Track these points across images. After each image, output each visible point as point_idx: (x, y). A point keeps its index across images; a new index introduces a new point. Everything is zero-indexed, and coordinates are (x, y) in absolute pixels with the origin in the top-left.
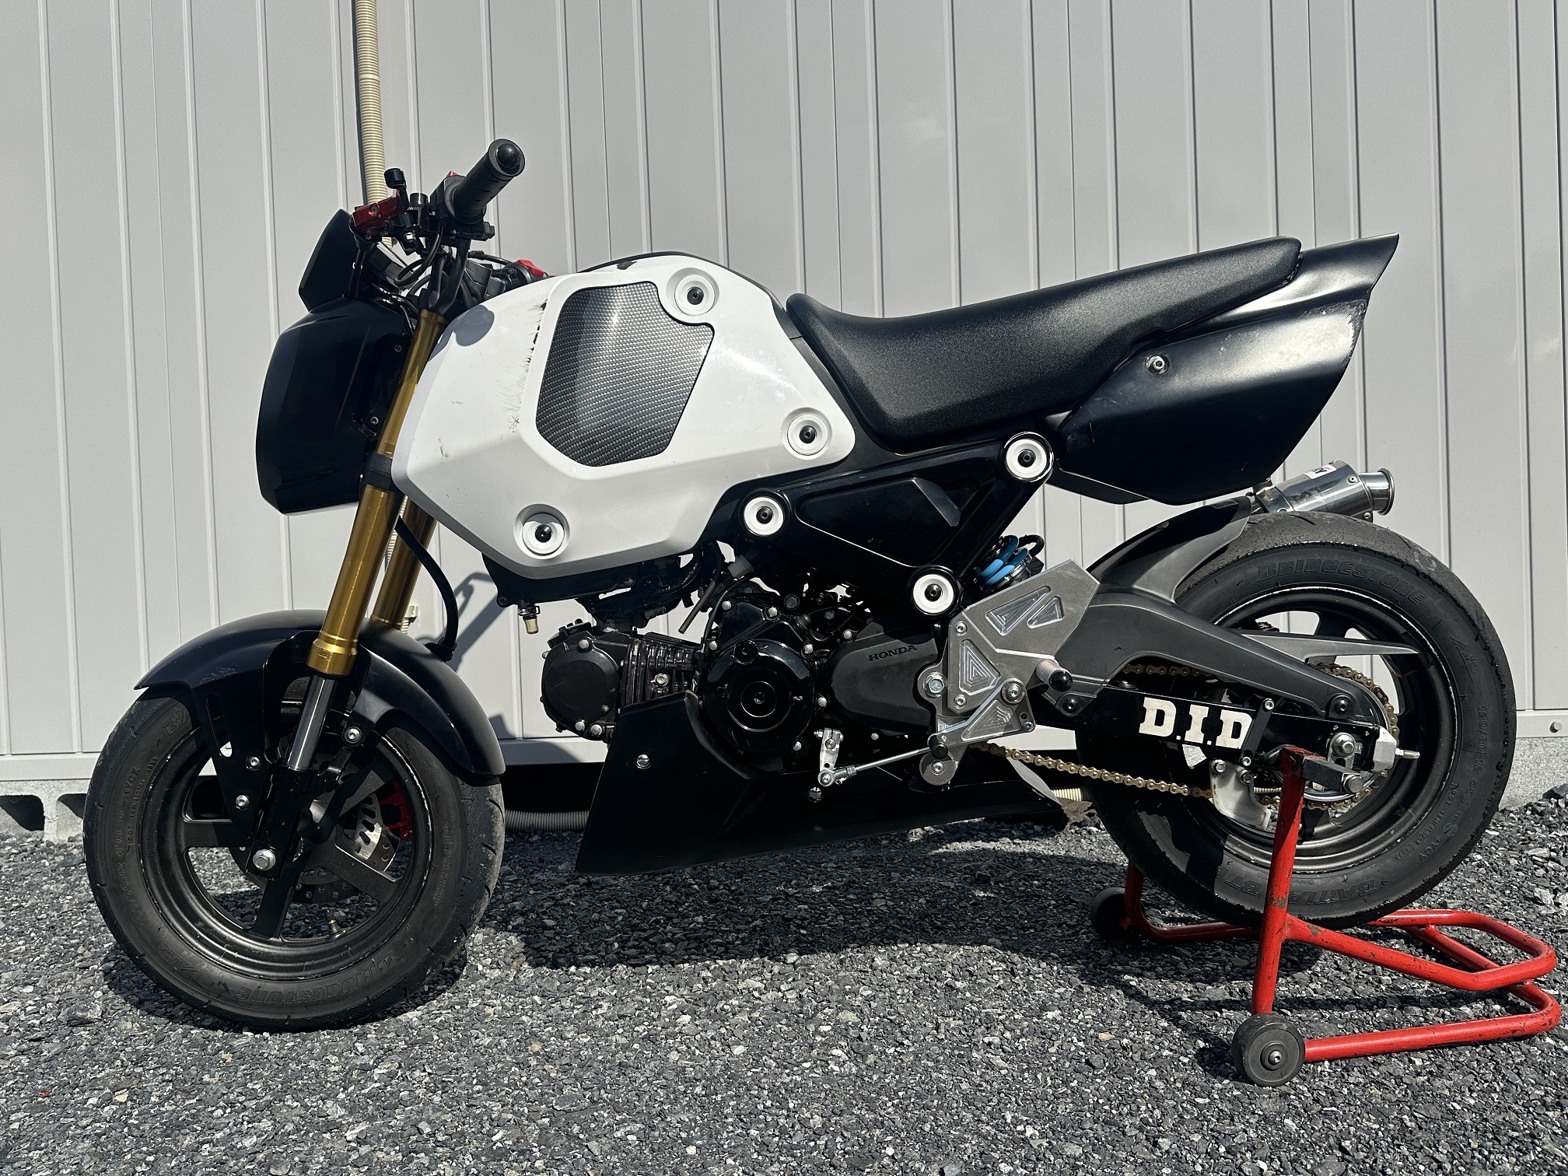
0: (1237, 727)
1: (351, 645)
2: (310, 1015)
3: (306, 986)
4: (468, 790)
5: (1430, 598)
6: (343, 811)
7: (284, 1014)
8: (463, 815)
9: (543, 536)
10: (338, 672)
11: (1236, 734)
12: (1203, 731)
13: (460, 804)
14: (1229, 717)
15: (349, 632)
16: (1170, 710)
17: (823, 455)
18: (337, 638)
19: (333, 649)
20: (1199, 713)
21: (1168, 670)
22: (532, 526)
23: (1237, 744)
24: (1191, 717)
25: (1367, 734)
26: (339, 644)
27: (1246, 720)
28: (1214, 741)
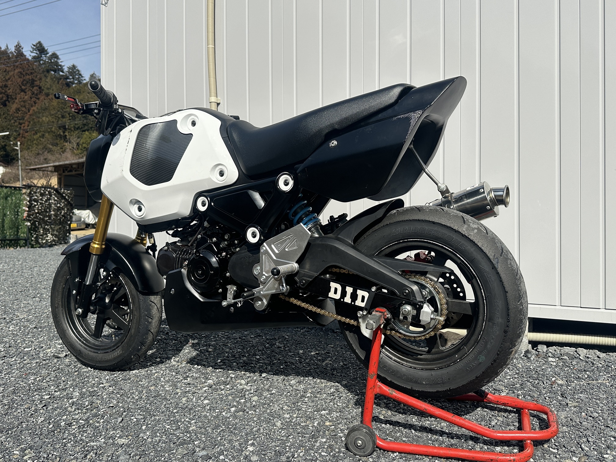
0: (363, 297)
1: (102, 245)
2: (100, 365)
3: (100, 356)
4: (141, 297)
5: (469, 247)
6: (115, 300)
7: (94, 363)
8: (139, 305)
9: (140, 209)
10: (98, 253)
11: (363, 301)
12: (351, 298)
13: (139, 301)
14: (360, 293)
15: (101, 240)
16: (339, 288)
17: (226, 181)
18: (97, 242)
19: (96, 246)
20: (349, 290)
21: (340, 270)
22: (136, 206)
23: (363, 305)
24: (346, 292)
25: (418, 306)
26: (98, 244)
27: (366, 295)
28: (355, 303)
